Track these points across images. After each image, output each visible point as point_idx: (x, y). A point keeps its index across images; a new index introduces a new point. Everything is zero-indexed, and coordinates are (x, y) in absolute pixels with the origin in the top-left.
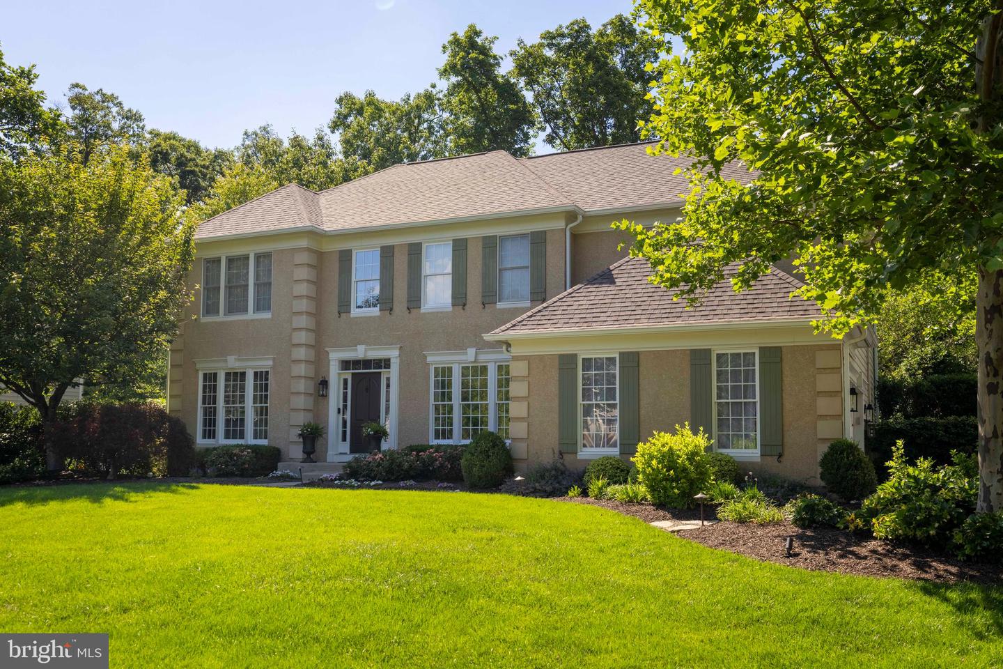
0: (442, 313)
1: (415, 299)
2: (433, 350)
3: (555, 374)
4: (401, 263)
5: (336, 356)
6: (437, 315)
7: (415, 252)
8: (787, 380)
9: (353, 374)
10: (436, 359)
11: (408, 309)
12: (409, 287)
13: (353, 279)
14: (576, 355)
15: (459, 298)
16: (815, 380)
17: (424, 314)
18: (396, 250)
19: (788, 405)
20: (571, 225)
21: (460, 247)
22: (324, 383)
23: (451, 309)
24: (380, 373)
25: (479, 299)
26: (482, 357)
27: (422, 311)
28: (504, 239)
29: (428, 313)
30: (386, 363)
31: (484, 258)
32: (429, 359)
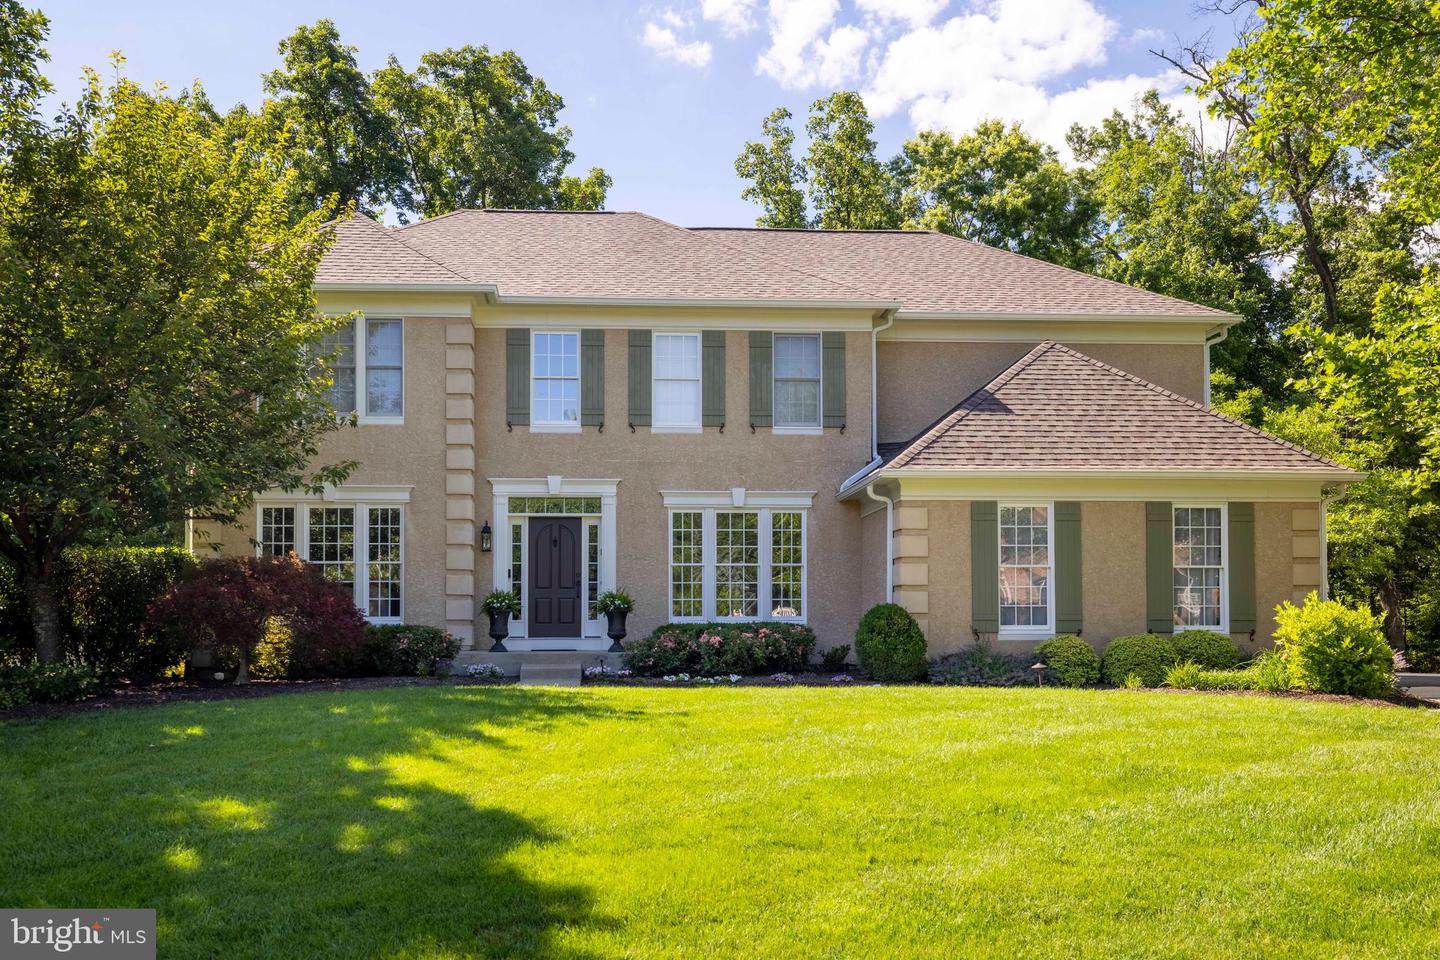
0: (685, 435)
1: (640, 413)
2: (673, 488)
3: (964, 527)
4: (616, 359)
5: (503, 490)
6: (678, 439)
7: (640, 345)
8: (1260, 543)
9: (530, 518)
10: (677, 501)
11: (631, 426)
12: (632, 394)
13: (533, 375)
14: (994, 504)
15: (714, 414)
16: (1291, 543)
17: (656, 435)
18: (607, 337)
19: (1260, 573)
20: (880, 328)
21: (714, 344)
22: (486, 531)
23: (700, 430)
24: (580, 518)
25: (746, 419)
26: (753, 501)
27: (653, 431)
28: (783, 337)
29: (665, 435)
30: (593, 505)
31: (752, 360)
32: (667, 501)
